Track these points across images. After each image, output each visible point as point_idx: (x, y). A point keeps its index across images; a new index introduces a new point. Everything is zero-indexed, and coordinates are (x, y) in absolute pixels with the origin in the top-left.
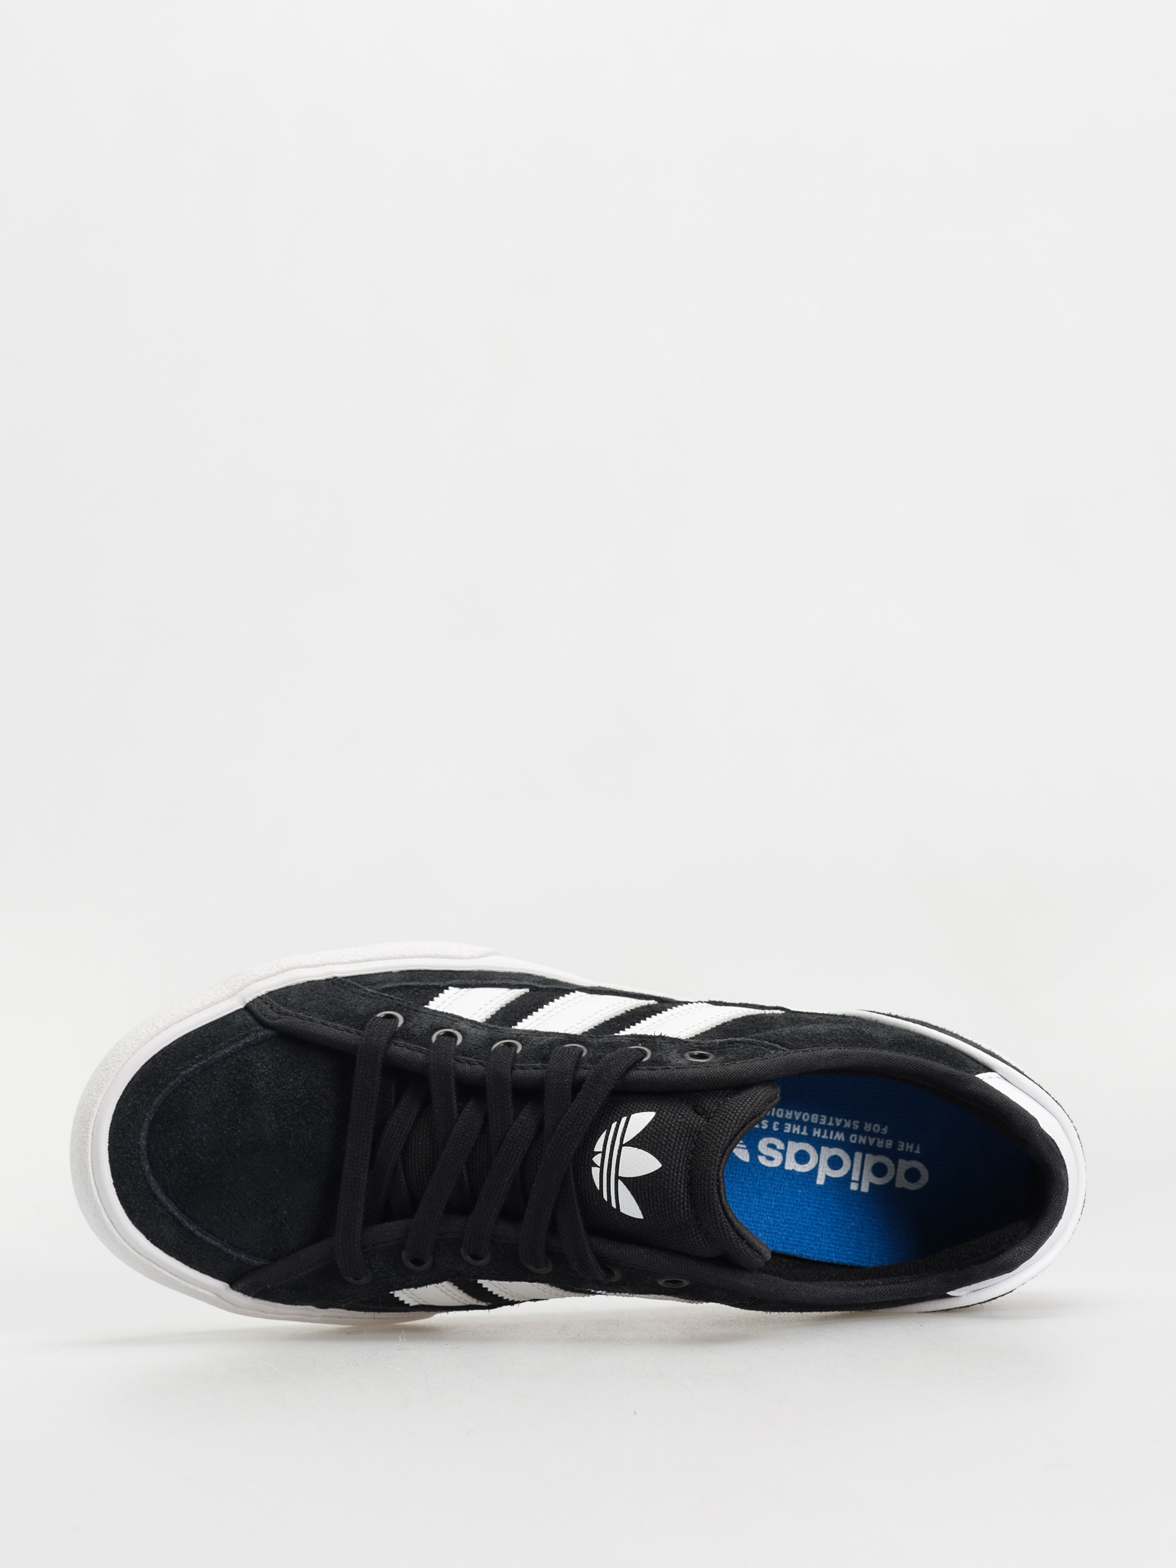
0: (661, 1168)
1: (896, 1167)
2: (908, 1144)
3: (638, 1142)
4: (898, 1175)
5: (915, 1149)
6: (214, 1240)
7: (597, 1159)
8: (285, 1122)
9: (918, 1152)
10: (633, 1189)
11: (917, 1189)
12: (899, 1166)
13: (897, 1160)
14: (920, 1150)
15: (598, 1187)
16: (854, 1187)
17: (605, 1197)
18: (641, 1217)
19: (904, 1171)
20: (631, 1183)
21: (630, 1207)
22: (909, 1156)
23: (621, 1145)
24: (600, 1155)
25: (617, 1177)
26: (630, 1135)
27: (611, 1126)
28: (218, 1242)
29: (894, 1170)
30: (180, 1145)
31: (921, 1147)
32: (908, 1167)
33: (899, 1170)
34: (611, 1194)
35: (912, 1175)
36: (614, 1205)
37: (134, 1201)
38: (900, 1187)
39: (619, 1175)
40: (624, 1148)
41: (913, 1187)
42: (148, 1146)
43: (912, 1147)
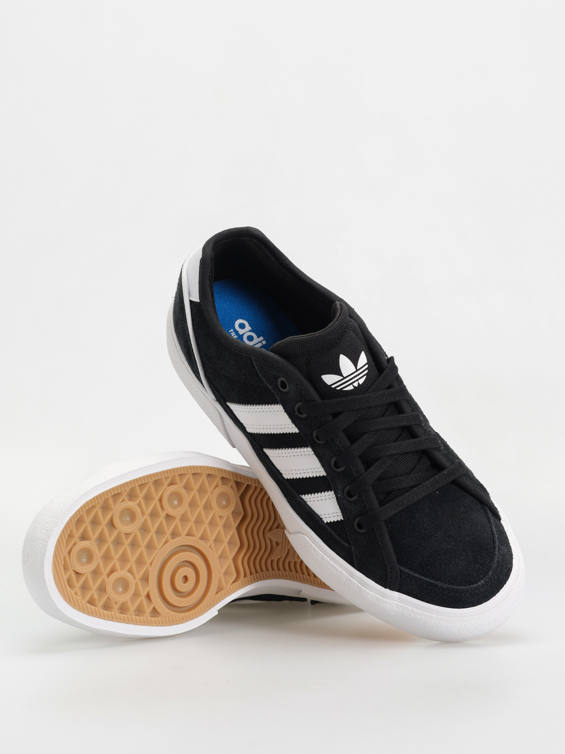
0: (342, 354)
1: (244, 334)
2: (232, 336)
3: (338, 372)
4: (247, 331)
5: (232, 332)
6: (493, 530)
7: (356, 384)
8: (431, 532)
9: (232, 330)
10: (356, 361)
11: (245, 321)
12: (243, 333)
13: (241, 335)
14: (231, 330)
15: (365, 377)
16: (264, 342)
17: (367, 371)
18: (363, 352)
19: (243, 330)
20: (355, 364)
21: (363, 359)
22: (236, 332)
23: (344, 378)
24: (354, 384)
25: (357, 370)
26: (337, 378)
27: (340, 389)
28: (493, 528)
29: (245, 334)
30: (472, 566)
31: (229, 330)
32: (241, 329)
33: (244, 332)
34: (364, 369)
35: (242, 326)
36: (367, 366)
37: (506, 570)
38: (250, 327)
39: (355, 370)
40: (345, 376)
41: (246, 323)
42: (482, 579)
43: (232, 333)
